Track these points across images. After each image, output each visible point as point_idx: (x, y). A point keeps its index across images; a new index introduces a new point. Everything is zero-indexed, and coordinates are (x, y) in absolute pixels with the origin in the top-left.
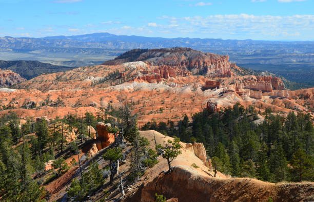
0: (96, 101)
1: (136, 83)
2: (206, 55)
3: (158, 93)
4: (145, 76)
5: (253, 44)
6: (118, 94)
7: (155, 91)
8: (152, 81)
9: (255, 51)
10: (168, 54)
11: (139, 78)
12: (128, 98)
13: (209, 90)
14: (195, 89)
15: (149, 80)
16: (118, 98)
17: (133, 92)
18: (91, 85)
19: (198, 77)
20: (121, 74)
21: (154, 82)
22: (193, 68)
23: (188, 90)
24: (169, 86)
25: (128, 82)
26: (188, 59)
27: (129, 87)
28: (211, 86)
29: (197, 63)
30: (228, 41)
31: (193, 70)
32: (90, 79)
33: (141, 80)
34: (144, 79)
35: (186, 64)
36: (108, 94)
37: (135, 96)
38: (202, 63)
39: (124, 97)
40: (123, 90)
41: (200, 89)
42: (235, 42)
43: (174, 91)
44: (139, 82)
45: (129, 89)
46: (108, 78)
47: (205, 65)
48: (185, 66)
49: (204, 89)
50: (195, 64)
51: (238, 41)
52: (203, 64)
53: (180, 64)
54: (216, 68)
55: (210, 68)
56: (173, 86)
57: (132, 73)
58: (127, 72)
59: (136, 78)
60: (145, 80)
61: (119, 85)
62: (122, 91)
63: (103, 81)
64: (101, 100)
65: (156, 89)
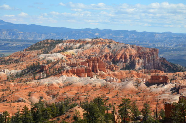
0: (23, 97)
1: (65, 77)
2: (133, 47)
3: (95, 89)
4: (75, 69)
5: (173, 38)
6: (47, 89)
7: (90, 87)
8: (83, 75)
9: (176, 46)
10: (89, 45)
11: (68, 71)
12: (60, 93)
13: (155, 86)
14: (138, 84)
15: (78, 74)
16: (48, 93)
17: (63, 87)
18: (6, 79)
19: (130, 72)
20: (43, 67)
21: (84, 76)
22: (118, 62)
23: (131, 85)
24: (106, 80)
25: (54, 75)
26: (112, 52)
27: (58, 81)
28: (157, 81)
29: (123, 57)
30: (144, 33)
31: (118, 64)
32: (4, 72)
33: (70, 74)
34: (73, 72)
35: (111, 57)
36: (35, 89)
37: (67, 91)
38: (128, 57)
39: (56, 93)
40: (52, 85)
41: (144, 85)
42: (152, 34)
43: (114, 86)
44: (68, 76)
45: (58, 84)
46: (27, 71)
47: (133, 59)
48: (109, 60)
49: (148, 84)
50: (121, 57)
51: (155, 33)
52: (130, 58)
53: (103, 57)
54: (144, 63)
55: (138, 62)
56: (110, 81)
57: (56, 66)
58: (50, 65)
59: (64, 71)
60: (74, 74)
61: (45, 79)
62: (50, 86)
63: (21, 75)
64: (29, 95)
65: (90, 84)
